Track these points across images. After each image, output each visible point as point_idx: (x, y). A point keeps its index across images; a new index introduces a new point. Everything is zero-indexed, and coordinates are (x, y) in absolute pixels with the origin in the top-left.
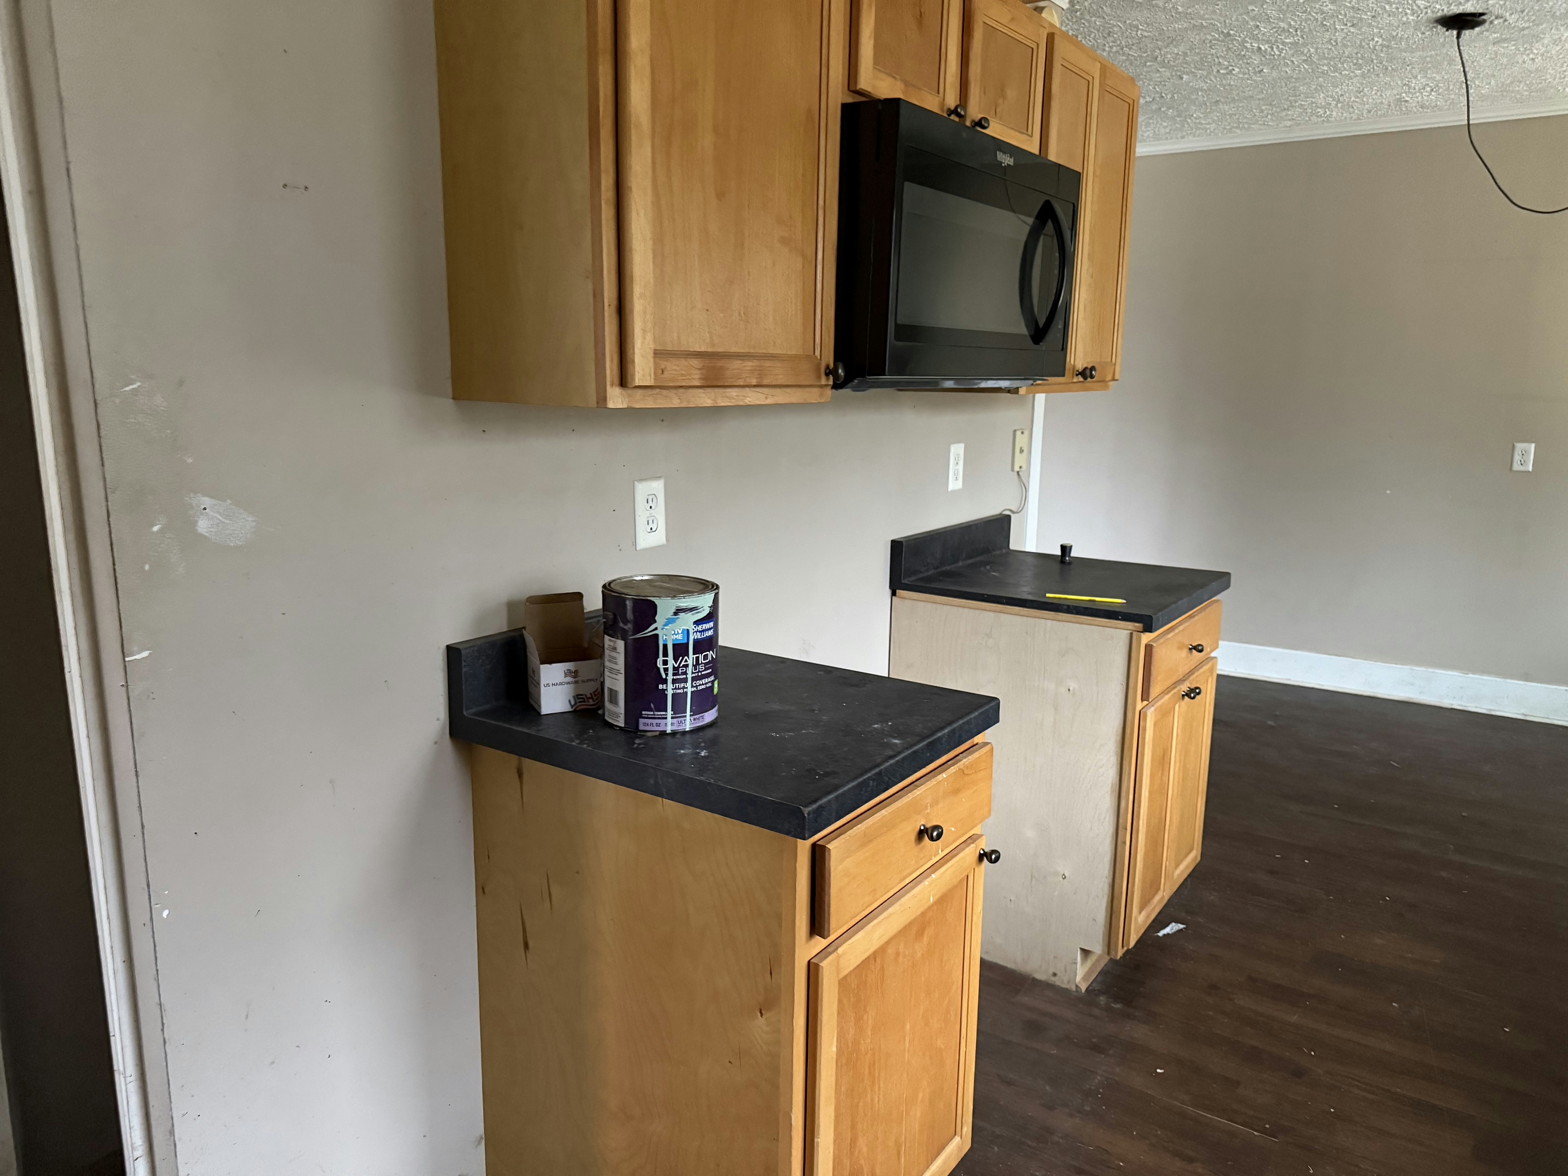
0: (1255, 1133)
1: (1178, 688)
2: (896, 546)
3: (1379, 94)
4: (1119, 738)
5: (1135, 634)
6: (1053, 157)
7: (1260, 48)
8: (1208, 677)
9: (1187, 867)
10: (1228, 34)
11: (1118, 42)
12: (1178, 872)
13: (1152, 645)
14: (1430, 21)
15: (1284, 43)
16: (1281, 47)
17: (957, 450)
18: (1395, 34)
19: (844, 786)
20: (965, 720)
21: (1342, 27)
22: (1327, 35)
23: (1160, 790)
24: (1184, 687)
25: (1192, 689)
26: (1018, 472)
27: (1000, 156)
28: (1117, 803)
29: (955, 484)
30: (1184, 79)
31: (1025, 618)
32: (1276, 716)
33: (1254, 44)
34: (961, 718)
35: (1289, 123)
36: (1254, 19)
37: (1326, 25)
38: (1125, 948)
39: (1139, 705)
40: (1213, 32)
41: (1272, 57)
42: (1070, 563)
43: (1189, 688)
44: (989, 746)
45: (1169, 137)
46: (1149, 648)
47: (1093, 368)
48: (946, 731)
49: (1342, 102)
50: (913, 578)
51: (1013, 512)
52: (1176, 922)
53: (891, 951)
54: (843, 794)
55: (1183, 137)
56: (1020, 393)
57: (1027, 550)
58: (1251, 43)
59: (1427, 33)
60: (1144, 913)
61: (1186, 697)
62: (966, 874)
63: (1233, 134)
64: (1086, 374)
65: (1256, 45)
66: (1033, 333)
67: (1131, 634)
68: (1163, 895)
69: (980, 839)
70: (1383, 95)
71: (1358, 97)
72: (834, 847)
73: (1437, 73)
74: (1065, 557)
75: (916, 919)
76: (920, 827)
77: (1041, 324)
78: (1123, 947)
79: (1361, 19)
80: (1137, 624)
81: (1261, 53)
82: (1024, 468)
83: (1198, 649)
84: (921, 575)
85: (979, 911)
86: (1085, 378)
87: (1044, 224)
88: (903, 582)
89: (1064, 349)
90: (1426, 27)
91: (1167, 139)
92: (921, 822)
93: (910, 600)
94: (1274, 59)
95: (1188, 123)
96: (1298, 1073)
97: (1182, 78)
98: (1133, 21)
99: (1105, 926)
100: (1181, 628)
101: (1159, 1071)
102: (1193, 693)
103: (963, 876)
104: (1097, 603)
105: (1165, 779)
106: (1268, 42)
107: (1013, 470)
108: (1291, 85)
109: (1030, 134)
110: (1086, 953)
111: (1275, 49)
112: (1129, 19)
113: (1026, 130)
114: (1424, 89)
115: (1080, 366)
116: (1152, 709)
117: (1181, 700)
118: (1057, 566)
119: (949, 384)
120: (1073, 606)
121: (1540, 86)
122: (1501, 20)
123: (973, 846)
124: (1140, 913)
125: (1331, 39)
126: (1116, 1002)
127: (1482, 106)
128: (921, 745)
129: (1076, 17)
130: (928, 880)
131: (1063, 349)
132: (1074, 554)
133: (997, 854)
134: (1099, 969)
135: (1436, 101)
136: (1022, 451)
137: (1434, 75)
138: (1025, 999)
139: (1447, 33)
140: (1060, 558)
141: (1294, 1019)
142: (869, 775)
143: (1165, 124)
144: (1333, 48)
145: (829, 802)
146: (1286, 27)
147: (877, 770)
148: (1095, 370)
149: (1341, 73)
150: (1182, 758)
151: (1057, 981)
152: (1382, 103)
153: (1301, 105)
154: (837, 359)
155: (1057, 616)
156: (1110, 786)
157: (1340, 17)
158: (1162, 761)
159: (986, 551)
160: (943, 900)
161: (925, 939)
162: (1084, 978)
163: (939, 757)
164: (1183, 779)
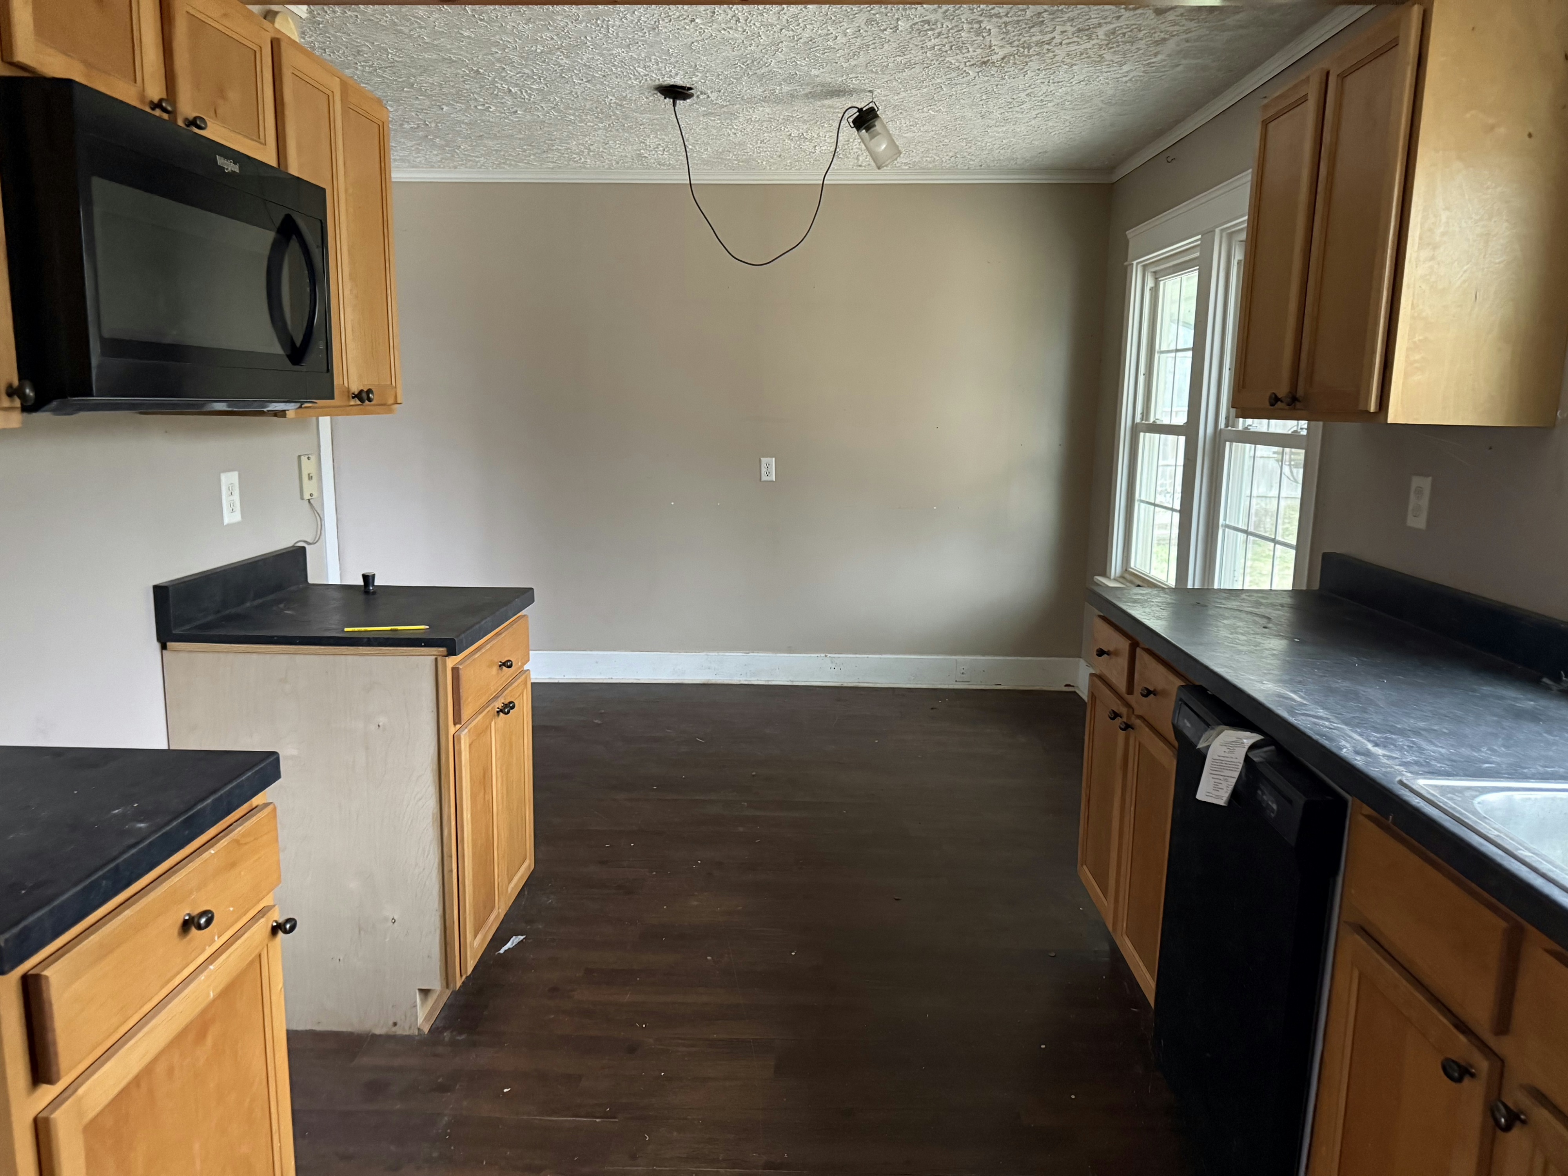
0: (598, 1120)
1: (492, 705)
2: (161, 593)
3: (622, 147)
4: (435, 766)
5: (439, 658)
6: (294, 170)
7: (511, 90)
8: (524, 689)
9: (521, 878)
10: (477, 72)
11: (371, 63)
12: (512, 885)
13: (458, 668)
14: (651, 88)
15: (531, 89)
16: (529, 92)
17: (230, 480)
18: (624, 95)
19: (63, 893)
20: (234, 783)
21: (580, 82)
22: (568, 86)
23: (484, 810)
24: (499, 704)
25: (506, 705)
26: (309, 500)
27: (220, 161)
28: (439, 833)
29: (231, 516)
30: (444, 110)
31: (323, 657)
32: (602, 713)
33: (504, 86)
34: (230, 782)
35: (551, 165)
36: (499, 60)
37: (564, 77)
38: (464, 977)
39: (452, 730)
40: (463, 67)
41: (523, 100)
42: (374, 593)
43: (503, 703)
44: (271, 806)
45: (442, 166)
46: (455, 671)
47: (369, 391)
48: (209, 801)
49: (592, 151)
50: (187, 627)
51: (309, 544)
52: (517, 935)
53: (161, 1068)
54: (61, 906)
55: (455, 167)
56: (287, 416)
57: (330, 583)
58: (502, 84)
59: (651, 98)
60: (479, 937)
61: (501, 714)
62: (257, 952)
63: (502, 170)
64: (363, 396)
65: (506, 87)
66: (289, 353)
67: (436, 660)
68: (499, 913)
69: (270, 912)
70: (626, 148)
71: (605, 148)
72: (53, 974)
73: (665, 135)
74: (369, 587)
75: (192, 1022)
76: (185, 916)
77: (298, 344)
78: (461, 976)
79: (594, 77)
80: (441, 649)
81: (512, 96)
82: (315, 495)
83: (507, 664)
84: (198, 623)
85: (279, 989)
86: (362, 401)
87: (288, 239)
88: (174, 632)
89: (329, 369)
90: (649, 92)
91: (439, 167)
92: (183, 913)
93: (181, 651)
94: (525, 102)
95: (458, 154)
96: (632, 1049)
97: (442, 109)
98: (381, 43)
99: (441, 961)
100: (488, 646)
101: (506, 1090)
102: (507, 708)
103: (253, 956)
104: (399, 632)
105: (488, 797)
106: (517, 85)
107: (302, 498)
108: (545, 129)
109: (263, 142)
110: (425, 992)
111: (524, 94)
112: (376, 40)
113: (258, 137)
114: (658, 148)
115: (355, 389)
116: (466, 730)
117: (496, 717)
118: (361, 597)
119: (221, 406)
120: (373, 638)
121: (744, 157)
122: (705, 96)
123: (263, 920)
124: (475, 937)
125: (572, 91)
126: (460, 1034)
127: (705, 169)
128: (175, 823)
129: (320, 29)
130: (203, 974)
131: (328, 371)
132: (378, 582)
133: (293, 922)
134: (441, 1005)
135: (669, 160)
136: (310, 478)
137: (663, 137)
138: (365, 1060)
139: (666, 100)
140: (363, 588)
141: (627, 998)
142: (100, 873)
143: (435, 152)
144: (575, 100)
145: (40, 919)
146: (530, 73)
147: (112, 865)
148: (372, 393)
149: (586, 124)
150: (504, 773)
151: (398, 1031)
152: (626, 156)
153: (557, 149)
154: (21, 378)
155: (357, 650)
156: (431, 817)
157: (575, 71)
158: (483, 781)
159: (279, 587)
160: (228, 992)
161: (209, 1041)
162: (426, 1019)
163: (202, 832)
164: (507, 793)
